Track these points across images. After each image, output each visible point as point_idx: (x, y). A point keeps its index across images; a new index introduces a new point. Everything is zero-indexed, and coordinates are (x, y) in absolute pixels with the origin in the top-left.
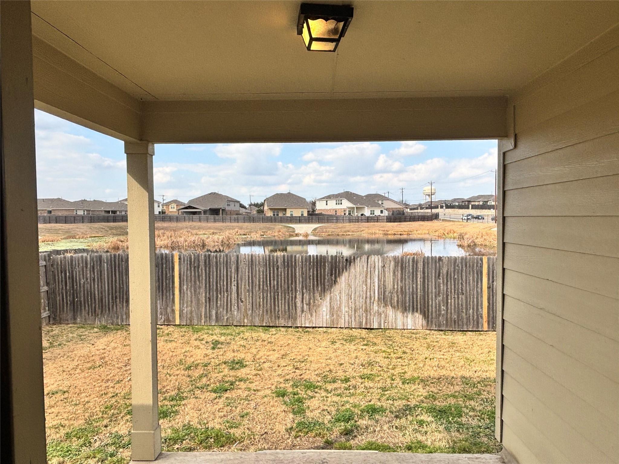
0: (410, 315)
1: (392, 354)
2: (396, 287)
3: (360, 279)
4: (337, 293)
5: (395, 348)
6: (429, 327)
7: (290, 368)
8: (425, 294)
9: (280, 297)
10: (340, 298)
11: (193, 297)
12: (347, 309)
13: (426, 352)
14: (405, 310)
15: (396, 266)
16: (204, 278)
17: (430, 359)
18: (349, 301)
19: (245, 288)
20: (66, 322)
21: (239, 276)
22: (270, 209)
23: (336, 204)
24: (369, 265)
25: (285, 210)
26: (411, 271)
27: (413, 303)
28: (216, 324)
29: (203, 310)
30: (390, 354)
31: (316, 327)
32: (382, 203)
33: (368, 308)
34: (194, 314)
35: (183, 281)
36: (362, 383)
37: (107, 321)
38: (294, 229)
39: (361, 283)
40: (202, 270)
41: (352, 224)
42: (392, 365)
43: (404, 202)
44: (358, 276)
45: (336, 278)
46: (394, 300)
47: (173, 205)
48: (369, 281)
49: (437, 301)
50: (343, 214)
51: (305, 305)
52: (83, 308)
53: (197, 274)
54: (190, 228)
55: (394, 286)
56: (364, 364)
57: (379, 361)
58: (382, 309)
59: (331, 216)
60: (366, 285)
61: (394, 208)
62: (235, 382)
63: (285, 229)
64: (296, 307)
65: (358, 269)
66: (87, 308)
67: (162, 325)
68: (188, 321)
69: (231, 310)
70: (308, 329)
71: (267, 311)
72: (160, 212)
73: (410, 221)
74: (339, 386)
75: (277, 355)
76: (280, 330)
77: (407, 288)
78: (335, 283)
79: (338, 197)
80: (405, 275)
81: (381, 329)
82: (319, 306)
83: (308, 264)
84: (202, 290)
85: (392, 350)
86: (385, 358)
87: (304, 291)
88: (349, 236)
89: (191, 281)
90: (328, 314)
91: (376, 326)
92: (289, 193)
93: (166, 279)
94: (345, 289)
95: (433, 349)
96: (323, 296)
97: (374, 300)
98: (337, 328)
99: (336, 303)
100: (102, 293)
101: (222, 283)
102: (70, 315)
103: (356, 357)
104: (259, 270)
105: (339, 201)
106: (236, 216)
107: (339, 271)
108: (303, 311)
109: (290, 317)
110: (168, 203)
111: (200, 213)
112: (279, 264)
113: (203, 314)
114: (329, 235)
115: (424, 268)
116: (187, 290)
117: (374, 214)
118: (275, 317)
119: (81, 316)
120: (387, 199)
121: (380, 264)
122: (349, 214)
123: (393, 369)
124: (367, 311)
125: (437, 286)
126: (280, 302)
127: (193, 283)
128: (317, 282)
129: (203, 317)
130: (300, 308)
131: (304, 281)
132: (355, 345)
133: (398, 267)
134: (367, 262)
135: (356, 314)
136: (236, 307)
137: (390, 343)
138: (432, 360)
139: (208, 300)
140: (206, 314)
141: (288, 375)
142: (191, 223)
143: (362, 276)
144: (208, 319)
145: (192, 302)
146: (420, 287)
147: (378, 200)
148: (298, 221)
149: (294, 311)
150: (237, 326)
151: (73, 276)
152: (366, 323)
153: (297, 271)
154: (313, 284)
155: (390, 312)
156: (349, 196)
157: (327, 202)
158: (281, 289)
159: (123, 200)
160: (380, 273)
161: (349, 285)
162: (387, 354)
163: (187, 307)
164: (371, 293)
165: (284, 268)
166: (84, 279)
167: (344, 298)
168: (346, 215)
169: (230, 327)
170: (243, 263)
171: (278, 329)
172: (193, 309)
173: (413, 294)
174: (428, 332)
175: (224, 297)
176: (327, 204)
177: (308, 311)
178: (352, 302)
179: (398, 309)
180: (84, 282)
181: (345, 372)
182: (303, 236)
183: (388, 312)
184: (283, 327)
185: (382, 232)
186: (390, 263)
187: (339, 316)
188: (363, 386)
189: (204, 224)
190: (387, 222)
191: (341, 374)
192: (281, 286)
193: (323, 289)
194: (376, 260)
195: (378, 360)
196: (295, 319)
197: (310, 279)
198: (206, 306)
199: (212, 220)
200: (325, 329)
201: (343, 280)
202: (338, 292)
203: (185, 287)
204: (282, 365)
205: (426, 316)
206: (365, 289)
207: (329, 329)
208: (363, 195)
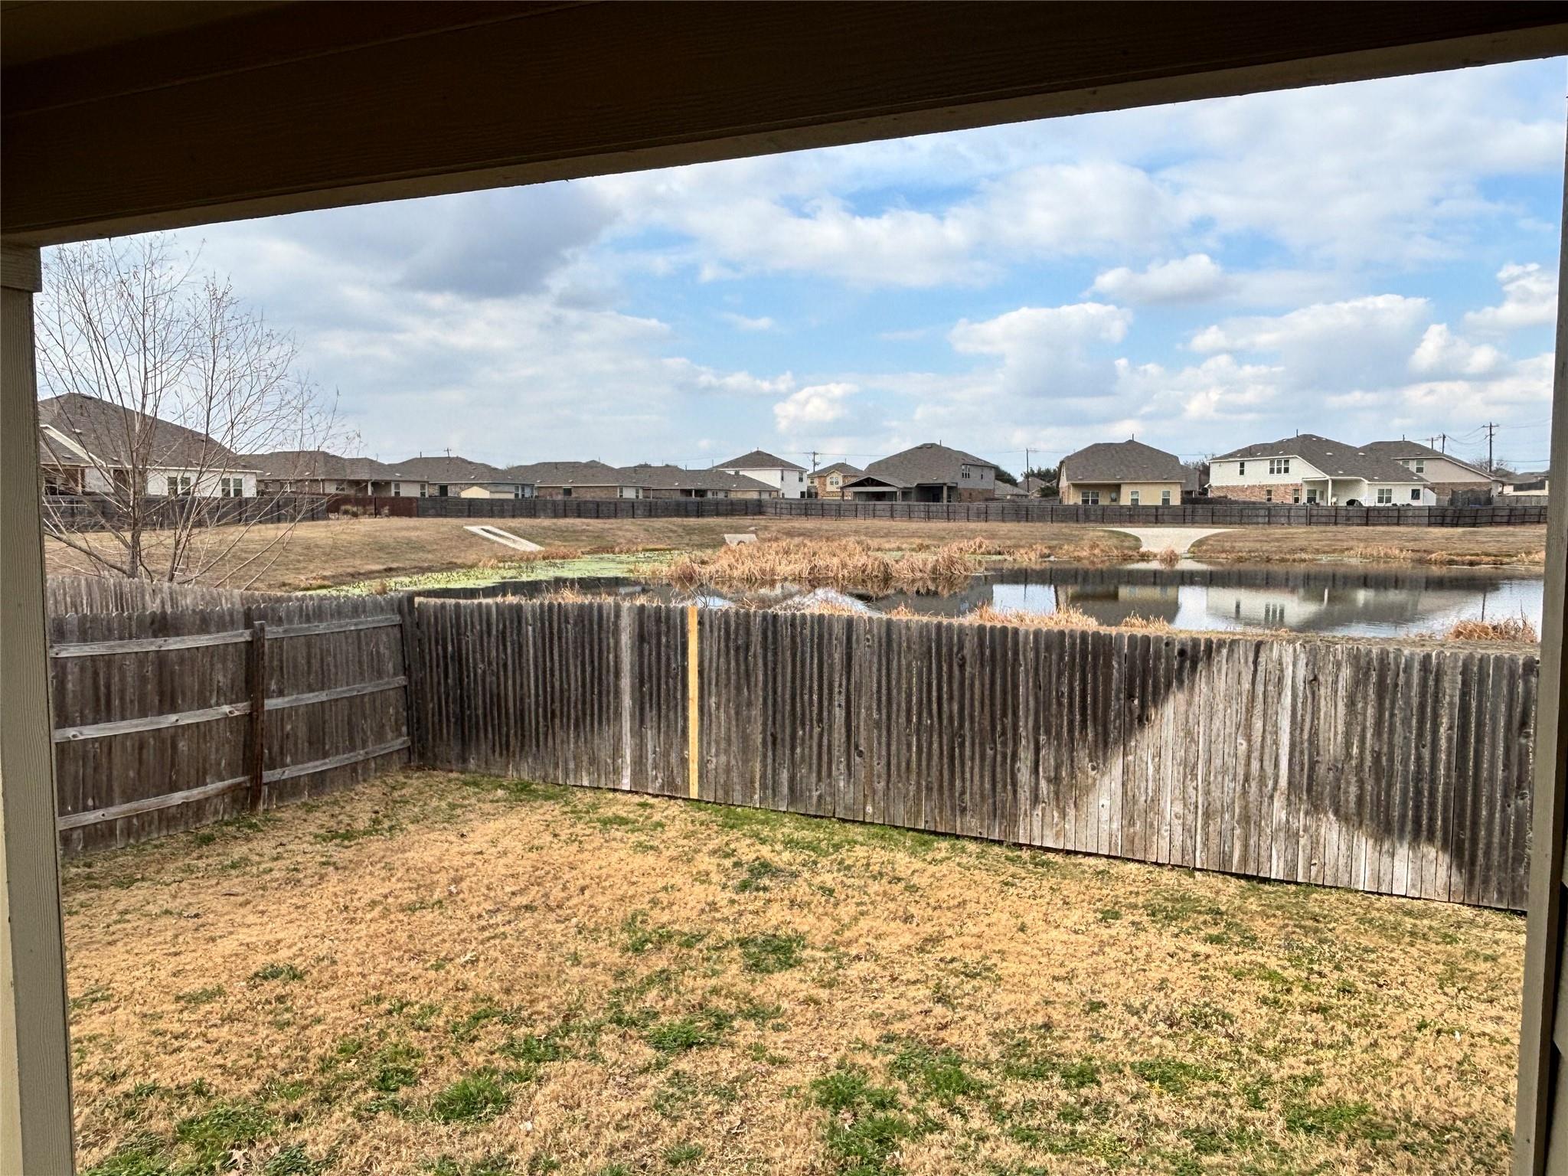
0: (1403, 851)
1: (1297, 990)
2: (1355, 751)
3: (1225, 719)
4: (1147, 755)
5: (1316, 967)
6: (1474, 898)
7: (922, 992)
8: (1465, 782)
9: (968, 753)
10: (1158, 770)
11: (734, 729)
12: (1178, 808)
13: (1432, 999)
14: (1385, 830)
15: (1359, 681)
16: (761, 678)
17: (1439, 1032)
18: (1188, 782)
19: (869, 716)
20: (448, 767)
21: (853, 681)
22: (1075, 486)
23: (1272, 471)
24: (1260, 675)
25: (1117, 488)
26: (1415, 701)
27: (1417, 808)
28: (791, 810)
29: (758, 766)
30: (1289, 991)
31: (1076, 853)
32: (1420, 470)
33: (1253, 810)
34: (735, 776)
35: (710, 684)
36: (1135, 1098)
37: (533, 770)
38: (1137, 539)
39: (1231, 729)
40: (755, 656)
41: (1315, 528)
42: (1278, 1037)
43: (1494, 467)
44: (1221, 706)
45: (1143, 706)
46: (1346, 792)
47: (834, 475)
48: (1258, 724)
49: (1511, 810)
50: (1291, 501)
51: (1043, 784)
52: (482, 735)
53: (743, 667)
54: (866, 535)
55: (1348, 745)
56: (1178, 1015)
57: (1237, 1013)
58: (1300, 821)
59: (1253, 506)
60: (1249, 739)
61: (1460, 484)
62: (732, 1017)
63: (1114, 541)
64: (1014, 784)
65: (1221, 685)
66: (490, 736)
67: (657, 796)
68: (720, 793)
69: (830, 775)
70: (1051, 856)
71: (929, 789)
72: (803, 494)
73: (1509, 523)
74: (1046, 1096)
75: (907, 939)
76: (963, 850)
77: (1398, 758)
78: (1140, 720)
79: (1277, 452)
80: (1392, 715)
81: (1297, 883)
82: (1088, 790)
83: (1054, 657)
84: (756, 712)
85: (1304, 975)
86: (1264, 1001)
87: (1043, 738)
88: (1303, 565)
89: (727, 685)
90: (1117, 816)
91: (1277, 871)
92: (1131, 442)
93: (667, 677)
94: (1175, 744)
95: (1464, 989)
96: (1101, 761)
97: (1275, 789)
98: (1143, 862)
99: (1143, 785)
100: (522, 700)
101: (806, 697)
102: (457, 749)
103: (1162, 985)
104: (910, 667)
105: (1279, 462)
106: (982, 505)
107: (1156, 687)
108: (1036, 799)
109: (999, 812)
110: (824, 470)
111: (891, 496)
112: (967, 652)
113: (758, 777)
114: (1240, 560)
115: (1465, 694)
116: (718, 708)
117: (1389, 500)
118: (953, 809)
119: (478, 753)
120: (1438, 457)
121: (1302, 672)
122: (1311, 500)
123: (1277, 1056)
124: (1248, 823)
125: (1514, 759)
126: (968, 763)
127: (733, 692)
128: (1083, 714)
129: (757, 785)
130: (1026, 788)
131: (1042, 706)
132: (1177, 936)
133: (1366, 686)
134: (1256, 663)
135: (1211, 828)
136: (842, 767)
137: (1309, 942)
138: (1443, 1037)
139: (769, 739)
140: (764, 776)
141: (902, 1019)
142: (869, 522)
143: (1234, 707)
144: (769, 792)
145: (729, 741)
146: (1449, 755)
147: (1406, 461)
148: (1153, 519)
149: (1010, 797)
150: (844, 821)
151: (460, 655)
152: (1244, 860)
153: (1022, 677)
154: (1071, 722)
155: (1331, 831)
156: (1311, 448)
157: (1242, 465)
158: (972, 729)
159: (723, 466)
160: (1300, 700)
161: (1188, 733)
162: (1279, 987)
163: (717, 755)
164: (1266, 763)
165: (982, 665)
166: (483, 662)
167: (1171, 772)
168: (1301, 503)
169: (825, 822)
170: (863, 643)
171: (959, 843)
172: (733, 762)
173: (1418, 780)
174: (1467, 913)
175: (811, 737)
176: (1242, 472)
177: (1053, 803)
178: (1196, 789)
179: (1361, 824)
180: (484, 672)
181: (1096, 1037)
182: (1163, 560)
183: (1323, 831)
184: (976, 839)
185: (1410, 554)
186: (1339, 669)
187: (1152, 825)
188: (1133, 1109)
189: (900, 524)
190: (1430, 525)
191: (1074, 1047)
192: (972, 717)
193: (1100, 738)
194: (1288, 659)
195: (1233, 1008)
196: (1014, 821)
197: (1060, 704)
198: (765, 756)
199: (922, 515)
200: (1101, 864)
201: (1169, 716)
202: (1151, 751)
203: (713, 700)
204: (904, 978)
205: (1467, 858)
206: (1243, 747)
207: (1117, 862)
208: (1358, 446)
